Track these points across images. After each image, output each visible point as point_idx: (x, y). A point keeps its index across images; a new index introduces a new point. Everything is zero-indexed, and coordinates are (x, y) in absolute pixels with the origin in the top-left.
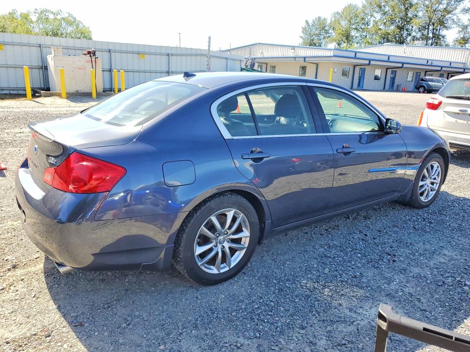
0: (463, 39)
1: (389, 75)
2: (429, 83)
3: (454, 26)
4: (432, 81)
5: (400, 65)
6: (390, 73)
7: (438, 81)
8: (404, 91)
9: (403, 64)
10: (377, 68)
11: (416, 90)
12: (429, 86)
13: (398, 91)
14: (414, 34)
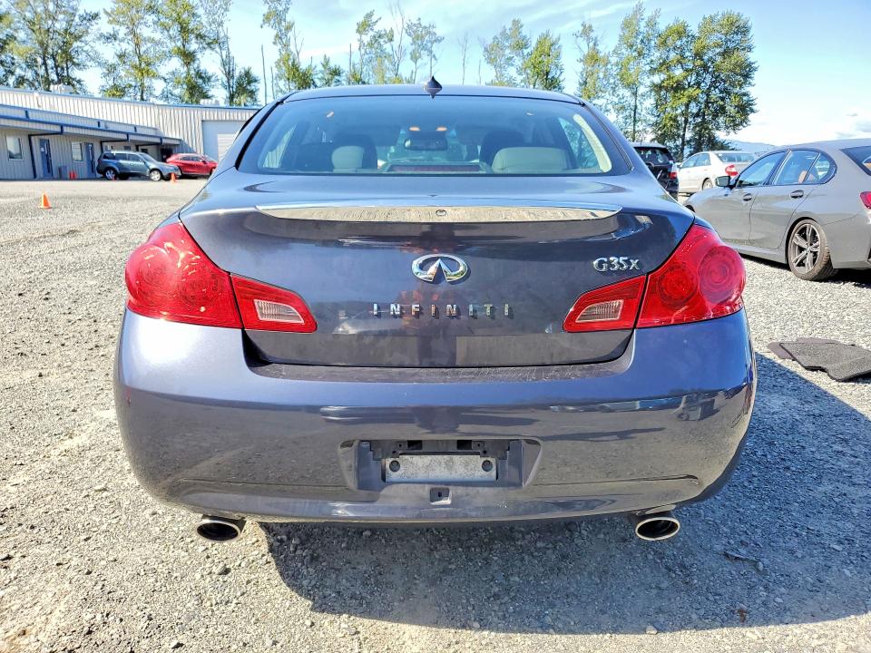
0: (115, 87)
1: (37, 150)
2: (121, 161)
3: (91, 63)
4: (124, 157)
5: (57, 129)
6: (38, 145)
7: (137, 159)
8: (73, 178)
9: (62, 128)
10: (10, 135)
11: (99, 175)
12: (121, 166)
13: (61, 177)
14: (18, 72)
